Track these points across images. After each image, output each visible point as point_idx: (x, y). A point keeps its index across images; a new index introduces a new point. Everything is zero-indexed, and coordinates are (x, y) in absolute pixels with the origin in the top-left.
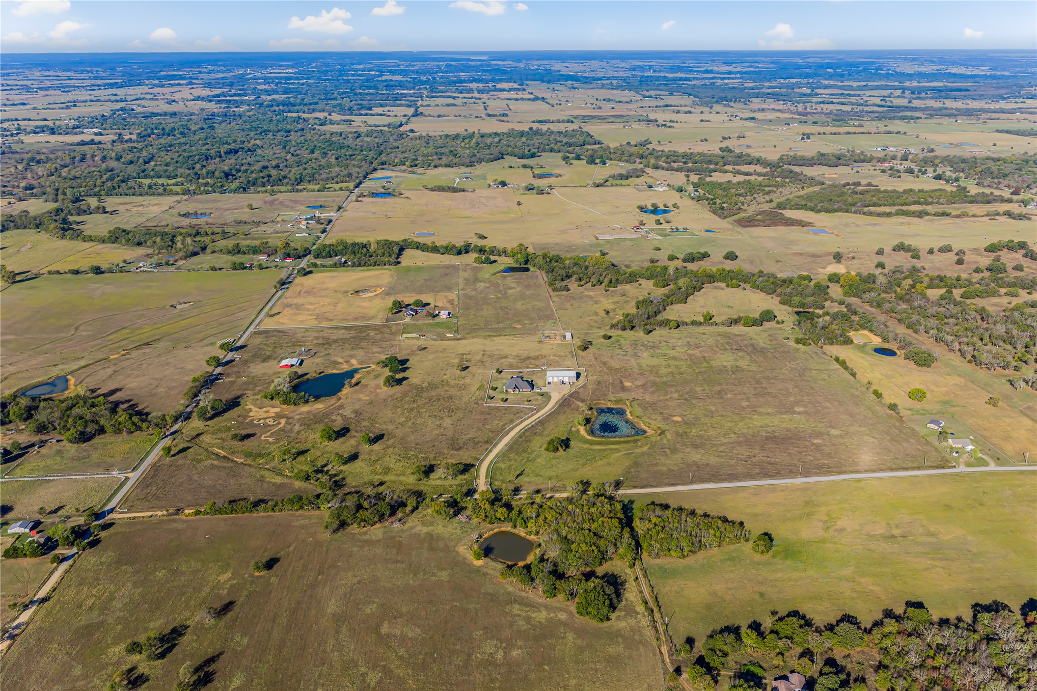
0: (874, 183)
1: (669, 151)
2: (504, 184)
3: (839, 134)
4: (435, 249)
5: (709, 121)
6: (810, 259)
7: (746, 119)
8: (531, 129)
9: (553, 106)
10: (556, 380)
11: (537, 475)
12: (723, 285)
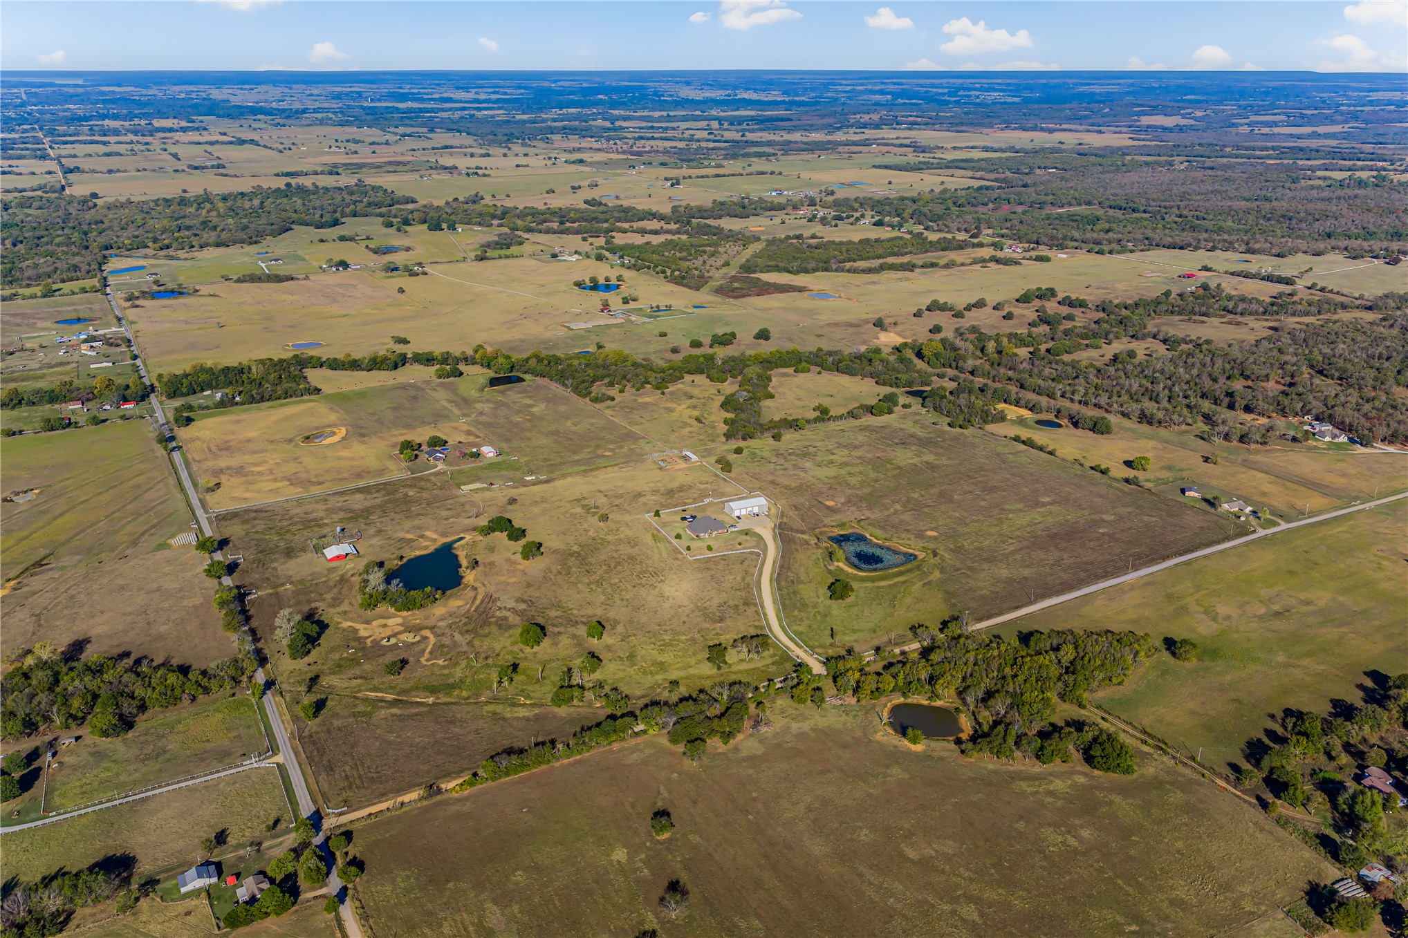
0: (819, 235)
1: (525, 208)
2: (344, 265)
3: (707, 177)
4: (354, 365)
5: (528, 166)
6: (851, 330)
7: (573, 162)
8: (288, 185)
9: (281, 152)
10: (744, 512)
11: (855, 631)
12: (790, 370)
